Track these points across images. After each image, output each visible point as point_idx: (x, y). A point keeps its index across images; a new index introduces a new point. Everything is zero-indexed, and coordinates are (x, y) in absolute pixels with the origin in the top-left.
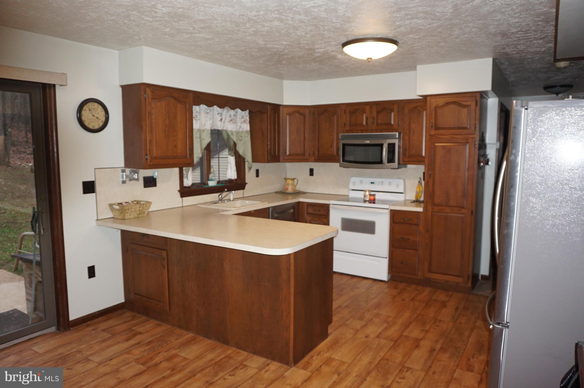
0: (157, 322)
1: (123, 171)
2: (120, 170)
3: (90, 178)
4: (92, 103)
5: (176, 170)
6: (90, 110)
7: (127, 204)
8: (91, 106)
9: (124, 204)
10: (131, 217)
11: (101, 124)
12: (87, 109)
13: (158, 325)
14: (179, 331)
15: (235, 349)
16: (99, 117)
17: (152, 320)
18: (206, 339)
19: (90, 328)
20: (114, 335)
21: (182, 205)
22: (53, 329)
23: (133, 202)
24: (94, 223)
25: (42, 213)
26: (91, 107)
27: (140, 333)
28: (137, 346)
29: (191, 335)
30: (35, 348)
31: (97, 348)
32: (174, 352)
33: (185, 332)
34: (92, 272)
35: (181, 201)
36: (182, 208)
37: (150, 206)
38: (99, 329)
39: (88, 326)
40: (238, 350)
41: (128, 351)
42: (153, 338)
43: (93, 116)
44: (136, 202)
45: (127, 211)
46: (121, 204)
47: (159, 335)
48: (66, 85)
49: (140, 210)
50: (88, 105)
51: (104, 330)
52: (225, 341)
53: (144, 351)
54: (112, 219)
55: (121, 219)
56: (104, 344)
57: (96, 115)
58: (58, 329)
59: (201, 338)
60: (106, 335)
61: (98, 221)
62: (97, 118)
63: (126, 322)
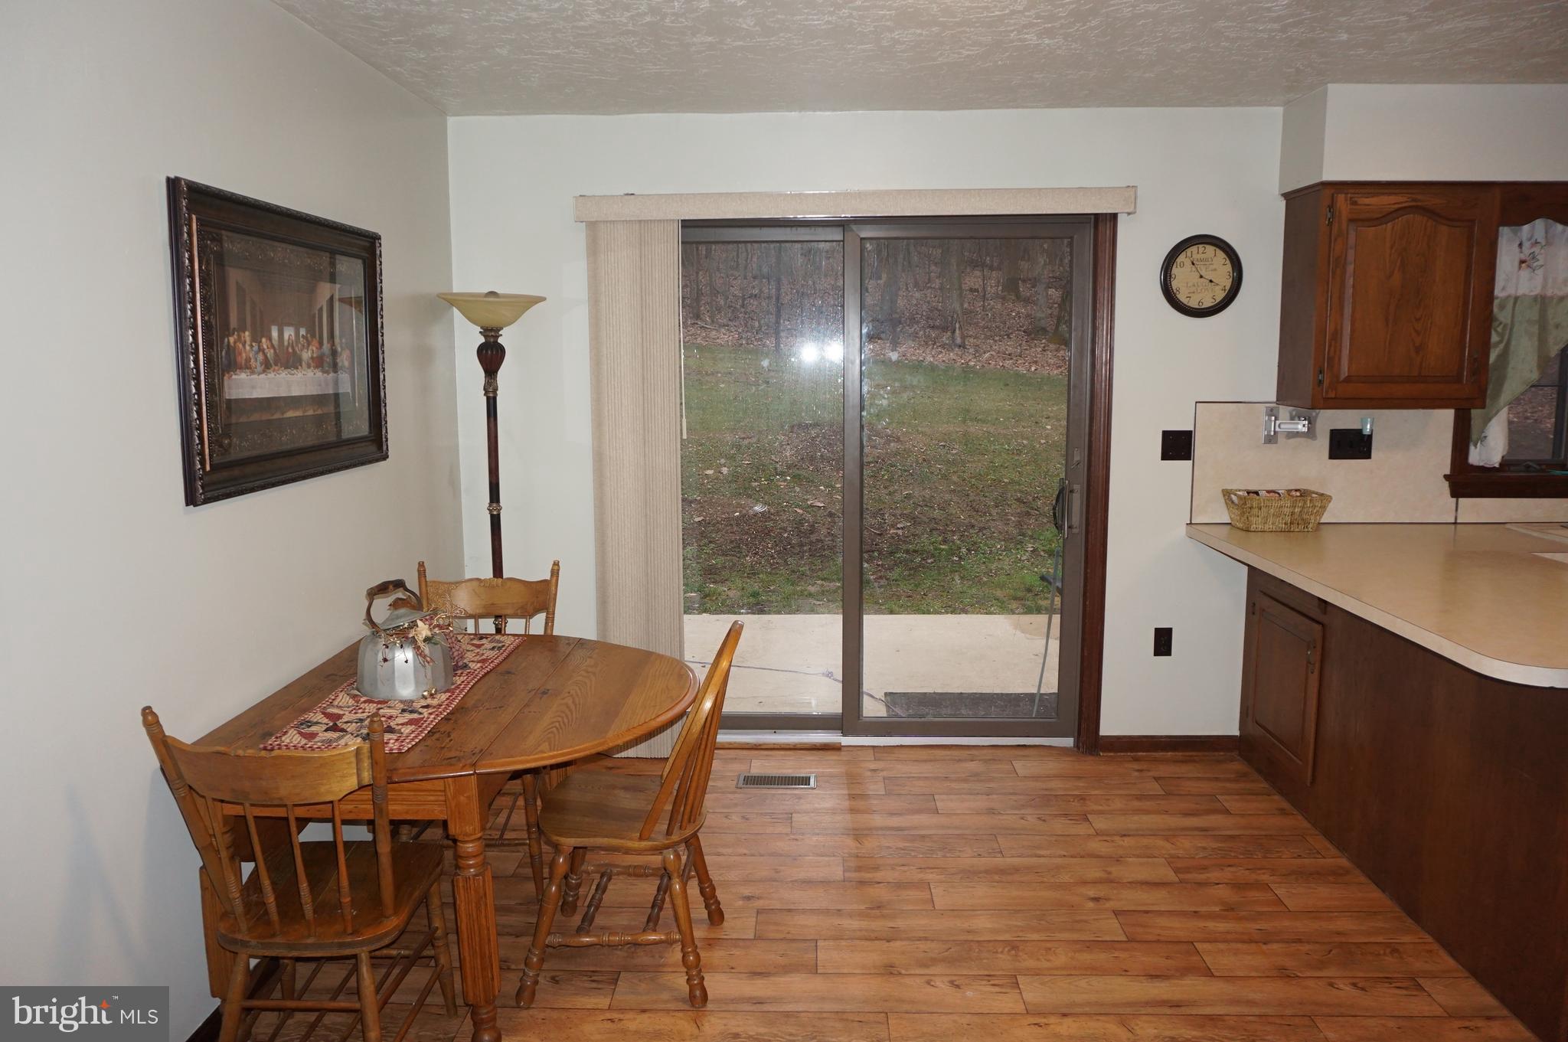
0: (1285, 805)
1: (1271, 412)
2: (1263, 407)
3: (1180, 424)
4: (1201, 246)
5: (1445, 417)
6: (1193, 264)
7: (1272, 494)
8: (1198, 253)
9: (1263, 493)
10: (1266, 527)
11: (1220, 296)
12: (1188, 263)
13: (1283, 812)
14: (1320, 842)
15: (1430, 939)
16: (1213, 280)
17: (1277, 797)
18: (1374, 887)
19: (1136, 766)
20: (1169, 794)
21: (1456, 519)
22: (1069, 742)
23: (1289, 491)
24: (1182, 530)
25: (1072, 491)
26: (1195, 256)
27: (1227, 812)
28: (1196, 833)
29: (1344, 862)
30: (1018, 765)
31: (1118, 804)
32: (1265, 877)
33: (1334, 851)
34: (1163, 642)
35: (1454, 508)
36: (1453, 526)
37: (1324, 508)
38: (1151, 774)
39: (1136, 760)
40: (1436, 946)
41: (1170, 835)
42: (1247, 832)
43: (1201, 277)
44: (1298, 494)
45: (1255, 511)
46: (1257, 493)
47: (1263, 833)
48: (1135, 213)
49: (1293, 514)
50: (1189, 251)
51: (1157, 779)
52: (1413, 911)
53: (1204, 848)
54: (1229, 527)
55: (1242, 530)
56: (1136, 804)
57: (1209, 275)
58: (1077, 745)
59: (1363, 879)
60: (1155, 788)
61: (1189, 527)
62: (1211, 281)
63: (1217, 779)
